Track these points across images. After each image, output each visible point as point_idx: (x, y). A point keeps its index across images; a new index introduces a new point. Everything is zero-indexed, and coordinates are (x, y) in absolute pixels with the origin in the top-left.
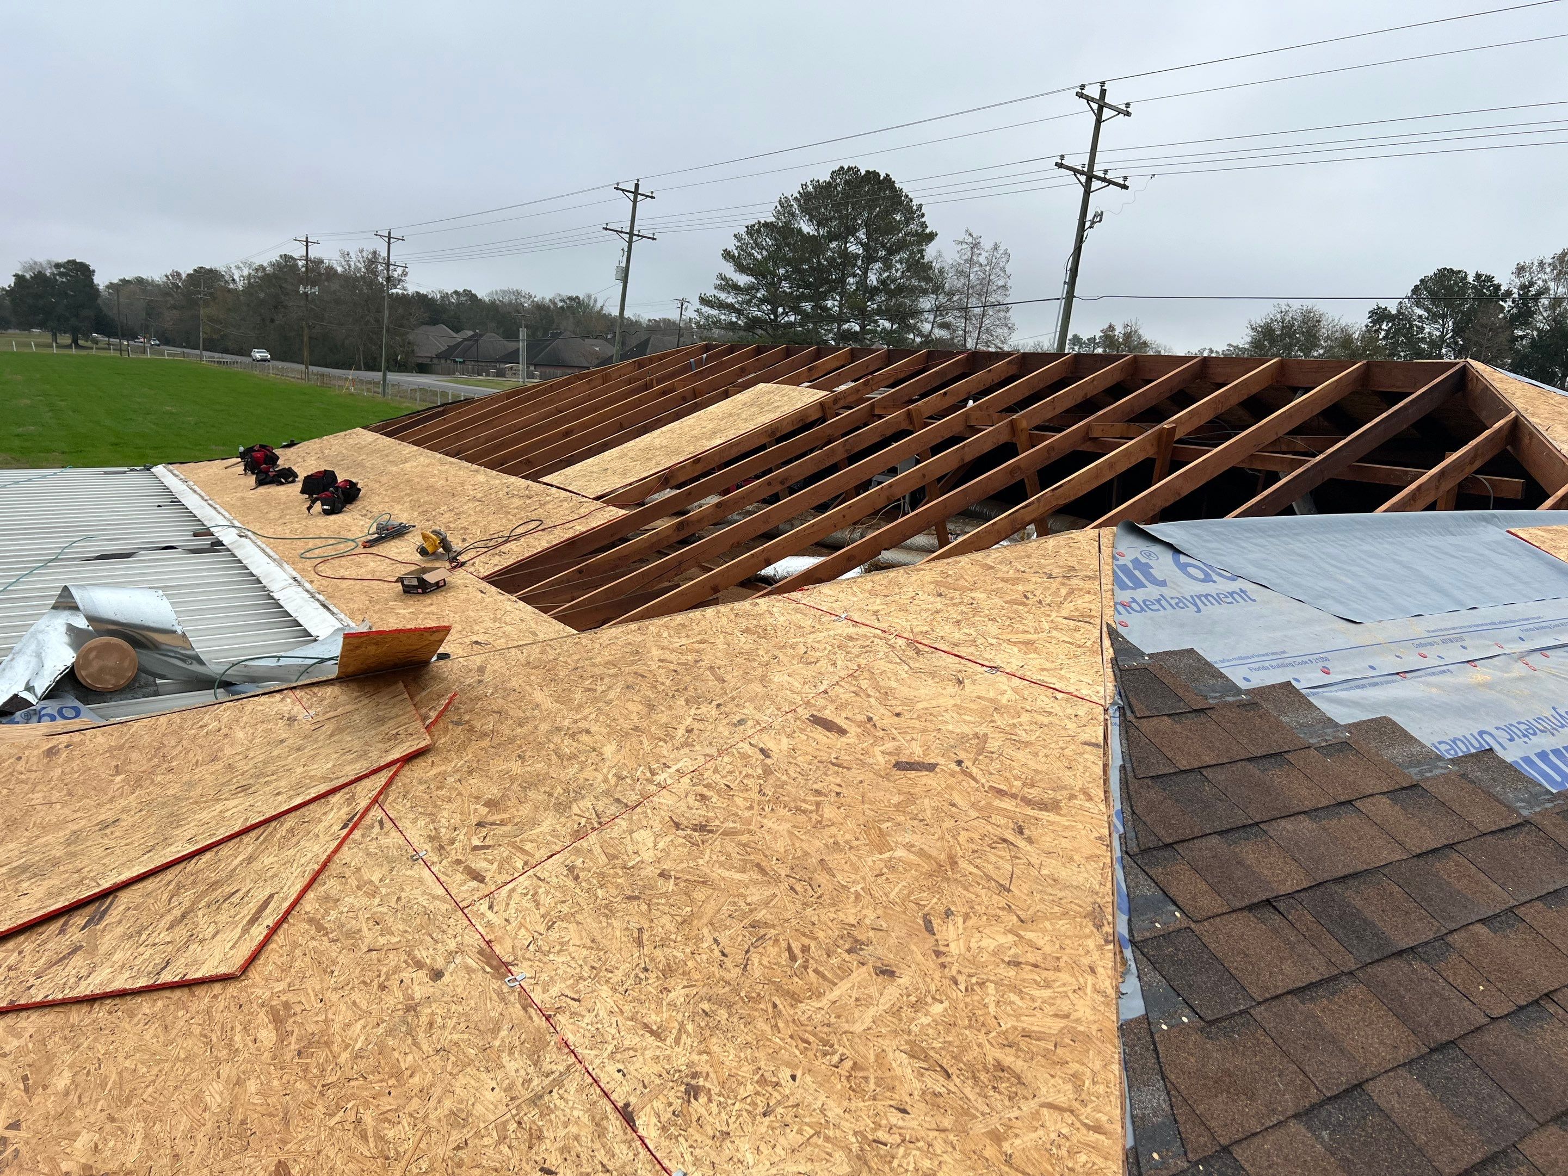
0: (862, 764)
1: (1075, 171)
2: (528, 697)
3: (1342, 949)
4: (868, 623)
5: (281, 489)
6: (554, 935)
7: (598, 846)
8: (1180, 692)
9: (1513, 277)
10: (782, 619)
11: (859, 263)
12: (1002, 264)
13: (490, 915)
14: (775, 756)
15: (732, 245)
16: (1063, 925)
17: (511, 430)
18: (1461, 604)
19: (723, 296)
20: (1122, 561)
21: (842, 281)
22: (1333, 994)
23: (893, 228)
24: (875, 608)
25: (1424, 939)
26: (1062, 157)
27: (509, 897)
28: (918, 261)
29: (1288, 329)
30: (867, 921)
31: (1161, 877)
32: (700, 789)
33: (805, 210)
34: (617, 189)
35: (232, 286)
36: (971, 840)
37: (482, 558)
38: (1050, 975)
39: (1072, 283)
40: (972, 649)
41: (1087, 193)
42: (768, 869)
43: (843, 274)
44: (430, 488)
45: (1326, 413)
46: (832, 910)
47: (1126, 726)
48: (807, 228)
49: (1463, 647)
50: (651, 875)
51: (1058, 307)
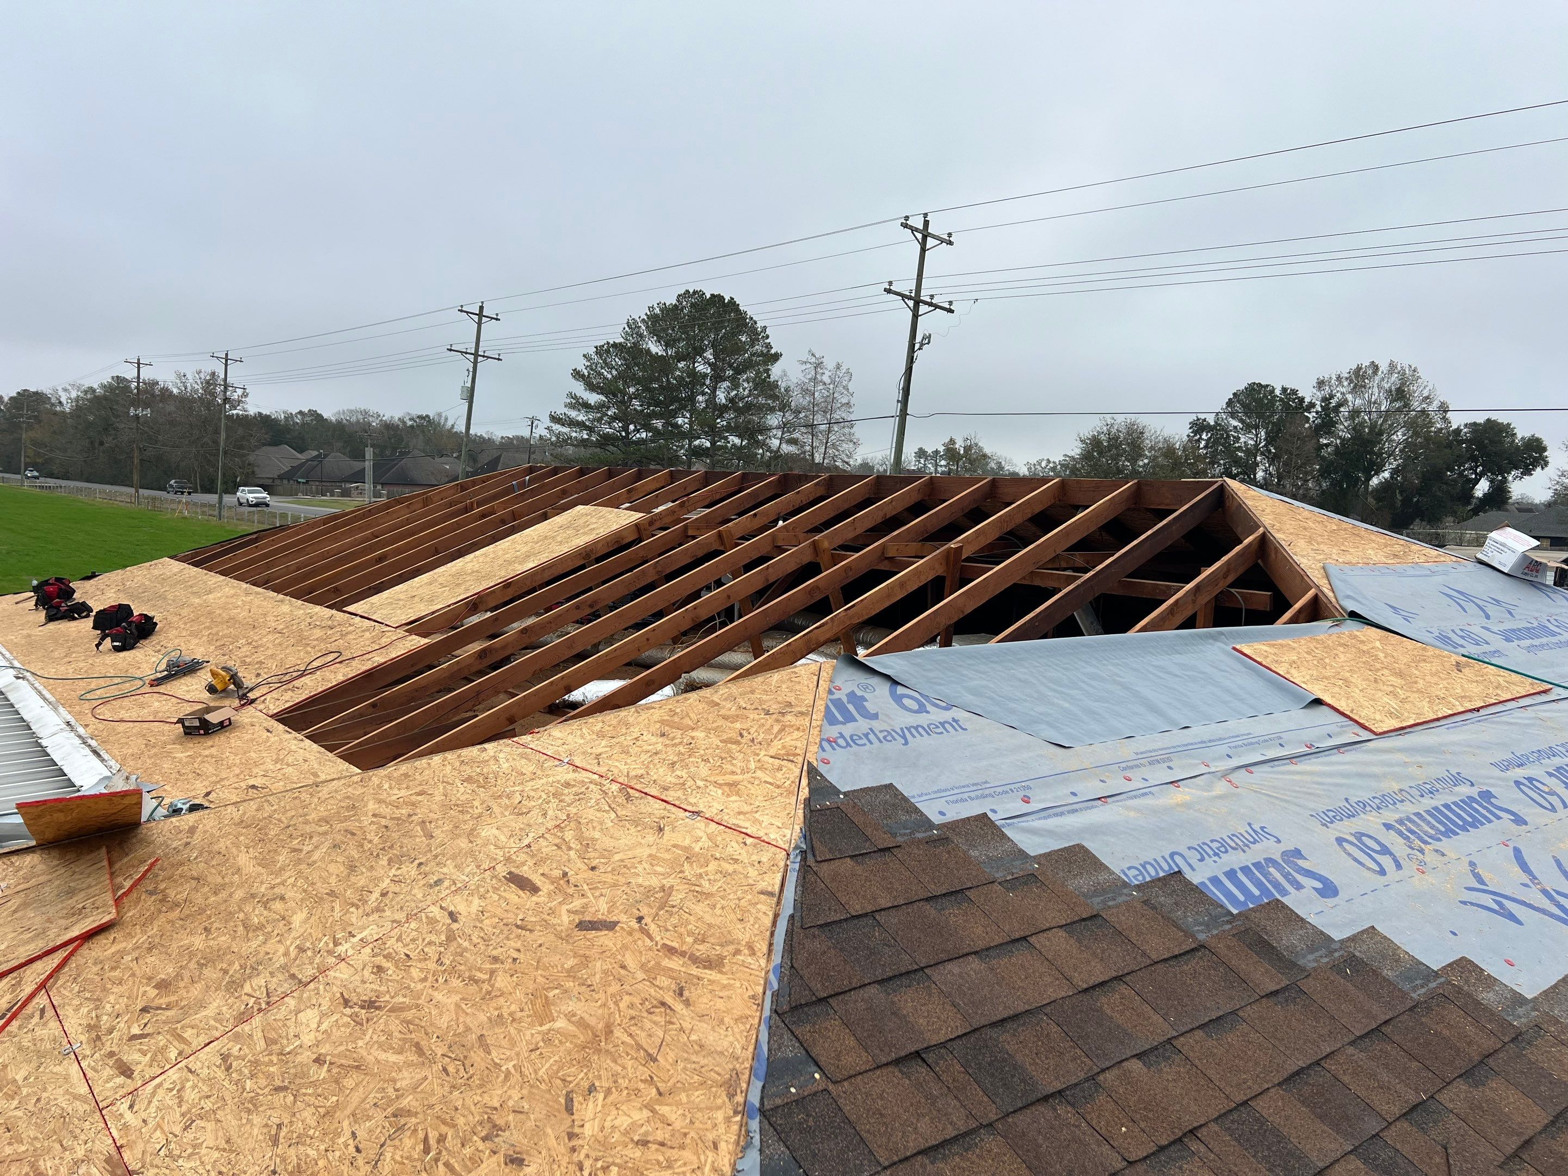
0: (546, 924)
1: (903, 296)
2: (232, 861)
3: (986, 1099)
4: (588, 767)
5: (73, 624)
6: (189, 1135)
7: (259, 1030)
8: (868, 832)
9: (1315, 391)
10: (506, 765)
11: (708, 382)
12: (844, 383)
13: (128, 1116)
14: (462, 919)
15: (581, 365)
16: (698, 1096)
17: (323, 556)
18: (1173, 722)
19: (573, 414)
20: (838, 695)
21: (692, 399)
22: (966, 1150)
23: (739, 349)
24: (600, 750)
25: (1074, 1080)
26: (890, 283)
27: (154, 1094)
28: (764, 380)
29: (1114, 441)
30: (511, 1103)
31: (808, 1036)
32: (380, 960)
33: (653, 332)
34: (461, 311)
35: (58, 409)
36: (631, 1006)
37: (274, 694)
38: (674, 1154)
39: (905, 401)
40: (679, 793)
41: (916, 316)
42: (425, 1049)
43: (692, 392)
44: (232, 621)
45: (1107, 527)
46: (479, 1092)
47: (805, 870)
48: (655, 348)
49: (1170, 768)
50: (305, 1061)
51: (893, 424)
